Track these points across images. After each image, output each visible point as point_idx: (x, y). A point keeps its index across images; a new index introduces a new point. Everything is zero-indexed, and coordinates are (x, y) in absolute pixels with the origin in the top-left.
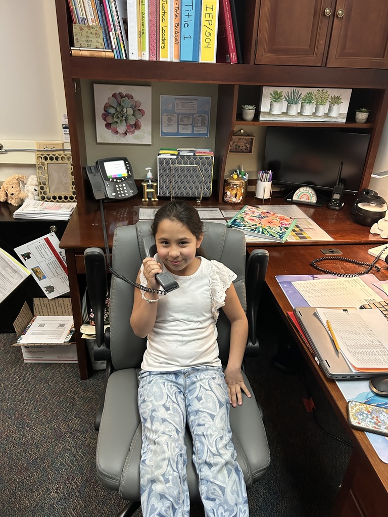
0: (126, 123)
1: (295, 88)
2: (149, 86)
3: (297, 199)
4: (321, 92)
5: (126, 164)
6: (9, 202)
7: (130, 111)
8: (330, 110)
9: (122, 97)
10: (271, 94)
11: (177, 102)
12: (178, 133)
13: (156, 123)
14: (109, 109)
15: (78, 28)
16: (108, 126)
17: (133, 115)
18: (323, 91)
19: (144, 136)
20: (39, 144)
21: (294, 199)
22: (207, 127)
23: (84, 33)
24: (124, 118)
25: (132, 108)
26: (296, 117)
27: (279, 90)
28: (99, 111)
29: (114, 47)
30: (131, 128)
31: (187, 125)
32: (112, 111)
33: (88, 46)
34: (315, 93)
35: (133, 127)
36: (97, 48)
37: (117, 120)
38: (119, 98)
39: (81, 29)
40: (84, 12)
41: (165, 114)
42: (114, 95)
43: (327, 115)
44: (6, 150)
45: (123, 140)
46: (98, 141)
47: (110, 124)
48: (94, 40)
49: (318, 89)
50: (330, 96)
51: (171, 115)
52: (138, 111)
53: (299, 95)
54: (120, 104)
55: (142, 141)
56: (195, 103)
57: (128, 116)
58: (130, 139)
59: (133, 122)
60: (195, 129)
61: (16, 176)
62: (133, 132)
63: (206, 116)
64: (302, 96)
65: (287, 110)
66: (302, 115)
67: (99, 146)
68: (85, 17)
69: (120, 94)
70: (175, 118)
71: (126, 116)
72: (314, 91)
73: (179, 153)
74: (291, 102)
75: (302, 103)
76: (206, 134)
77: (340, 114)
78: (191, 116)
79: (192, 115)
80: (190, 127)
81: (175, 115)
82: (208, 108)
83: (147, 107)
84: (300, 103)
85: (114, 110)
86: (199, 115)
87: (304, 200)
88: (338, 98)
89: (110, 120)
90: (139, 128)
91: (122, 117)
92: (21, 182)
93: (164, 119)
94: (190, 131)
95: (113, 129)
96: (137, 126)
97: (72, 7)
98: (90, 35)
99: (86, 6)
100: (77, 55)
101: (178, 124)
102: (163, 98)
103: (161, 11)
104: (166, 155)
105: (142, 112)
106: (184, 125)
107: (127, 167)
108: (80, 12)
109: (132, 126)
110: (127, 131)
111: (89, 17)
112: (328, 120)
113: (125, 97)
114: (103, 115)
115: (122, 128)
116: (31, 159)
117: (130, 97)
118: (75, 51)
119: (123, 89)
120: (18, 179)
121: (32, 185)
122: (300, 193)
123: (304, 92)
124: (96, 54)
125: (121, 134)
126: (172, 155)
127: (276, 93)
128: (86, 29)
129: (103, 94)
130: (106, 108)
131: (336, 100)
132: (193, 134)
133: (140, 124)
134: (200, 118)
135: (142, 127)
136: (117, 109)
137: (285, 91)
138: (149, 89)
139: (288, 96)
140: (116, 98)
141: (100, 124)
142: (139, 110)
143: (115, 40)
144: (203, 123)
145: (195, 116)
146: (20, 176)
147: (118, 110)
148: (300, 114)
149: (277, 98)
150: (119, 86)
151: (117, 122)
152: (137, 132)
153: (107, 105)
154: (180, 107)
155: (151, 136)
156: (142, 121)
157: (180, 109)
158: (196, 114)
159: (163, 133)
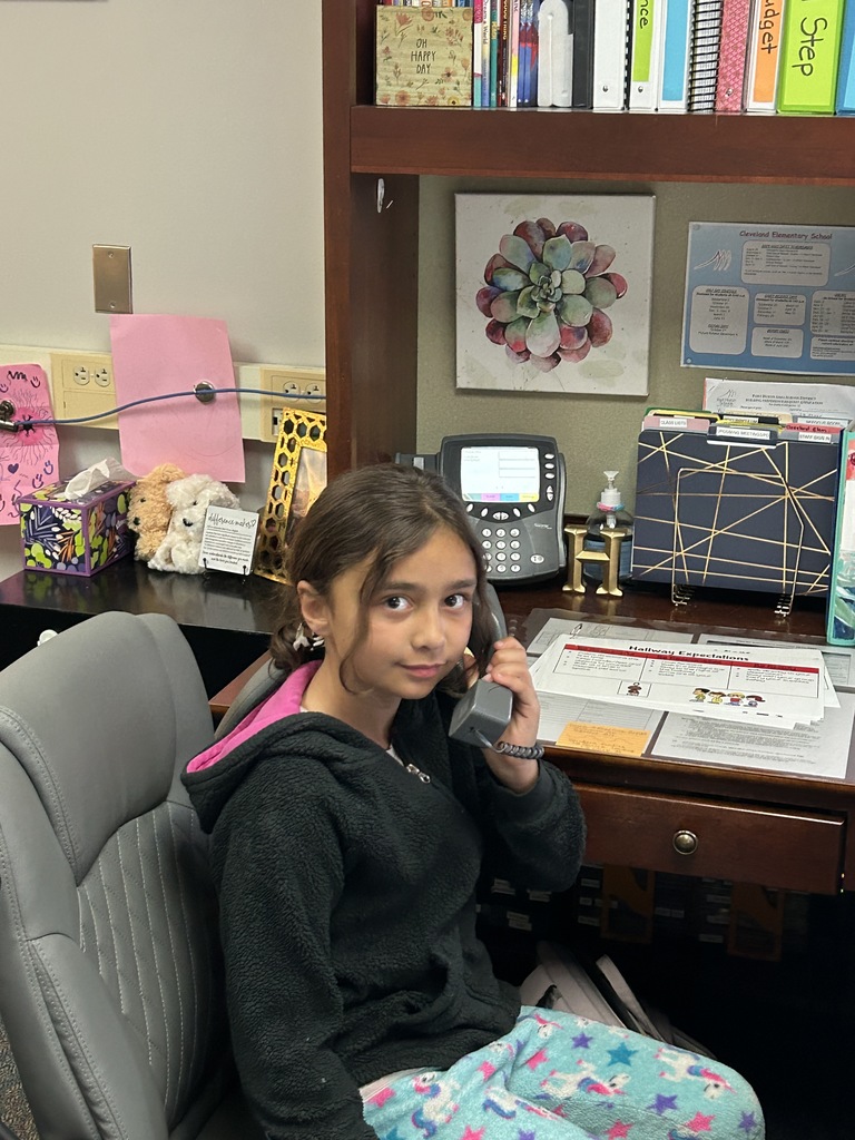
0: (560, 321)
2: (648, 193)
5: (543, 461)
7: (575, 282)
9: (548, 236)
11: (750, 244)
12: (746, 358)
13: (666, 316)
14: (500, 276)
15: (393, 18)
16: (496, 331)
17: (583, 295)
19: (619, 366)
23: (411, 32)
24: (552, 306)
25: (580, 271)
28: (470, 281)
30: (573, 338)
31: (784, 328)
32: (512, 281)
35: (581, 337)
37: (523, 311)
38: (537, 238)
39: (404, 20)
41: (702, 289)
42: (522, 230)
45: (545, 382)
46: (461, 384)
47: (504, 326)
48: (443, 52)
51: (724, 293)
52: (601, 278)
54: (539, 259)
55: (611, 385)
56: (821, 249)
57: (565, 300)
58: (570, 377)
59: (580, 315)
60: (815, 342)
62: (581, 353)
67: (463, 398)
69: (541, 224)
70: (738, 305)
71: (558, 296)
78: (801, 298)
79: (808, 291)
80: (797, 337)
81: (741, 291)
83: (635, 265)
85: (520, 277)
86: (832, 294)
89: (503, 312)
90: (605, 340)
91: (546, 301)
93: (699, 306)
94: (795, 352)
95: (513, 342)
96: (596, 332)
98: (432, 37)
101: (751, 325)
102: (699, 232)
105: (616, 284)
106: (772, 328)
107: (543, 471)
109: (578, 332)
110: (559, 349)
113: (558, 234)
114: (483, 294)
115: (543, 339)
117: (577, 234)
119: (553, 209)
125: (538, 359)
128: (419, 20)
129: (486, 224)
130: (491, 274)
132: (804, 361)
133: (607, 325)
134: (837, 306)
135: (615, 337)
136: (528, 276)
140: (527, 238)
141: (471, 323)
142: (606, 277)
144: (847, 322)
145: (817, 296)
147: (533, 278)
150: (542, 198)
151: (527, 320)
152: (595, 353)
153: (499, 263)
154: (761, 265)
155: (646, 369)
156: (614, 314)
157: (761, 272)
158: (822, 288)
159: (693, 357)
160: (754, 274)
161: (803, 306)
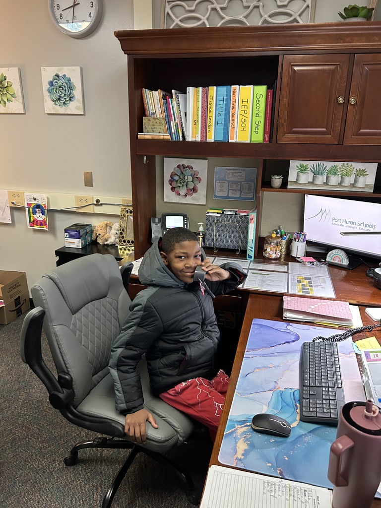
0: (187, 187)
1: (320, 162)
2: (207, 159)
3: (330, 260)
4: (346, 165)
5: (184, 219)
6: (98, 241)
7: (190, 179)
8: (356, 181)
9: (184, 168)
10: (297, 166)
11: (228, 172)
12: (228, 197)
13: (210, 188)
14: (174, 177)
15: (147, 120)
16: (173, 189)
17: (192, 181)
18: (347, 164)
19: (200, 197)
20: (124, 201)
21: (327, 260)
22: (253, 193)
23: (151, 123)
25: (191, 176)
26: (322, 186)
27: (305, 163)
28: (167, 177)
29: (173, 132)
30: (190, 191)
31: (236, 190)
32: (176, 178)
33: (153, 132)
34: (340, 166)
36: (160, 133)
37: (179, 185)
38: (182, 168)
39: (149, 120)
40: (154, 108)
41: (218, 182)
42: (179, 166)
43: (353, 185)
44: (101, 204)
45: (184, 201)
46: (165, 201)
47: (175, 188)
48: (158, 127)
49: (342, 163)
50: (355, 169)
51: (223, 182)
52: (196, 178)
53: (324, 167)
54: (183, 173)
55: (198, 202)
56: (243, 173)
57: (188, 182)
58: (189, 200)
59: (191, 186)
60: (242, 193)
61: (106, 222)
62: (191, 195)
63: (252, 184)
64: (327, 168)
65: (313, 180)
66: (329, 185)
67: (166, 204)
68: (154, 112)
69: (183, 165)
70: (226, 185)
71: (186, 182)
72: (339, 164)
73: (223, 212)
74: (316, 174)
75: (327, 174)
76: (253, 199)
77: (366, 185)
78: (239, 183)
79: (241, 182)
80: (238, 192)
81: (226, 182)
82: (254, 176)
83: (203, 176)
84: (326, 174)
85: (178, 177)
86: (246, 183)
87: (337, 261)
88: (363, 170)
89: (174, 185)
90: (197, 192)
91: (184, 183)
92: (108, 226)
93: (217, 185)
94: (238, 196)
95: (176, 192)
96: (194, 190)
97: (146, 105)
98: (156, 124)
99: (156, 104)
100: (142, 138)
101: (229, 190)
102: (217, 169)
103: (209, 105)
104: (213, 213)
105: (199, 179)
106: (233, 190)
107: (184, 221)
108: (151, 108)
109: (191, 190)
110: (187, 194)
111: (157, 112)
112: (354, 189)
113: (186, 168)
114: (170, 180)
115: (183, 191)
116: (117, 211)
117: (190, 168)
118: (141, 136)
119: (185, 162)
120: (106, 225)
121: (115, 230)
122: (332, 255)
123: (329, 165)
124: (156, 137)
125: (182, 195)
126: (218, 213)
127: (302, 166)
128: (152, 120)
129: (171, 165)
130: (172, 176)
131: (362, 173)
132: (240, 198)
133: (197, 188)
134: (247, 185)
135: (199, 191)
137: (310, 164)
138: (206, 162)
139: (314, 168)
140: (180, 168)
141: (167, 187)
142: (197, 177)
143: (175, 127)
144: (249, 189)
145: (243, 183)
146: (108, 222)
147: (181, 177)
148: (326, 184)
149: (303, 170)
150: (183, 159)
151: (180, 187)
152: (194, 195)
153: (173, 174)
154: (231, 176)
155: (205, 199)
156: (199, 186)
157: (231, 178)
158: (244, 181)
159: (216, 196)
160: (229, 178)
161: (240, 185)
